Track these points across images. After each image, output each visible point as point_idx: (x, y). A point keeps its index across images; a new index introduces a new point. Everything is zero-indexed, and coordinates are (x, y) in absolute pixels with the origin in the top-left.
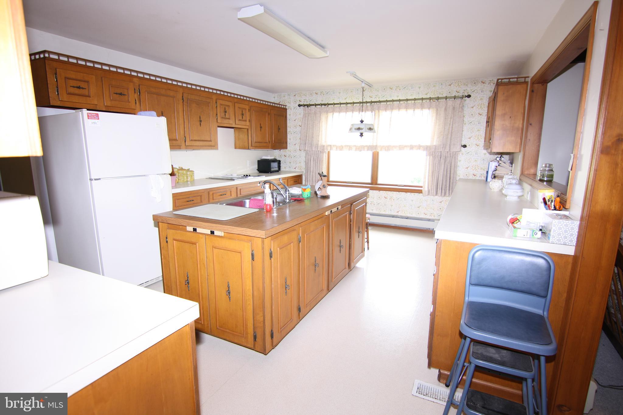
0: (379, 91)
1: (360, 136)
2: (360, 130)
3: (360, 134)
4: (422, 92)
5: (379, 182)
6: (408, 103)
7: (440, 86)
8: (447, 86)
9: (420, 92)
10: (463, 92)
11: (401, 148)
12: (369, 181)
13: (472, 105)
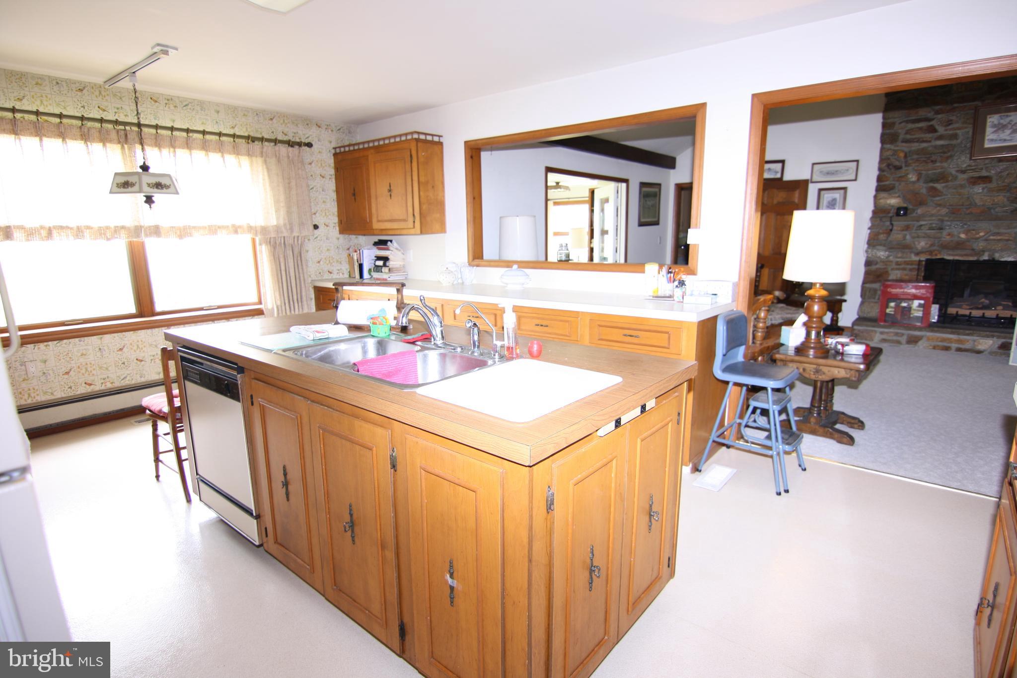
0: (123, 99)
1: (146, 202)
2: (128, 186)
3: (145, 199)
4: (223, 122)
5: (158, 308)
6: (208, 140)
7: (256, 118)
8: (266, 119)
9: (220, 121)
10: (293, 136)
11: (213, 230)
12: (133, 310)
13: (309, 160)
